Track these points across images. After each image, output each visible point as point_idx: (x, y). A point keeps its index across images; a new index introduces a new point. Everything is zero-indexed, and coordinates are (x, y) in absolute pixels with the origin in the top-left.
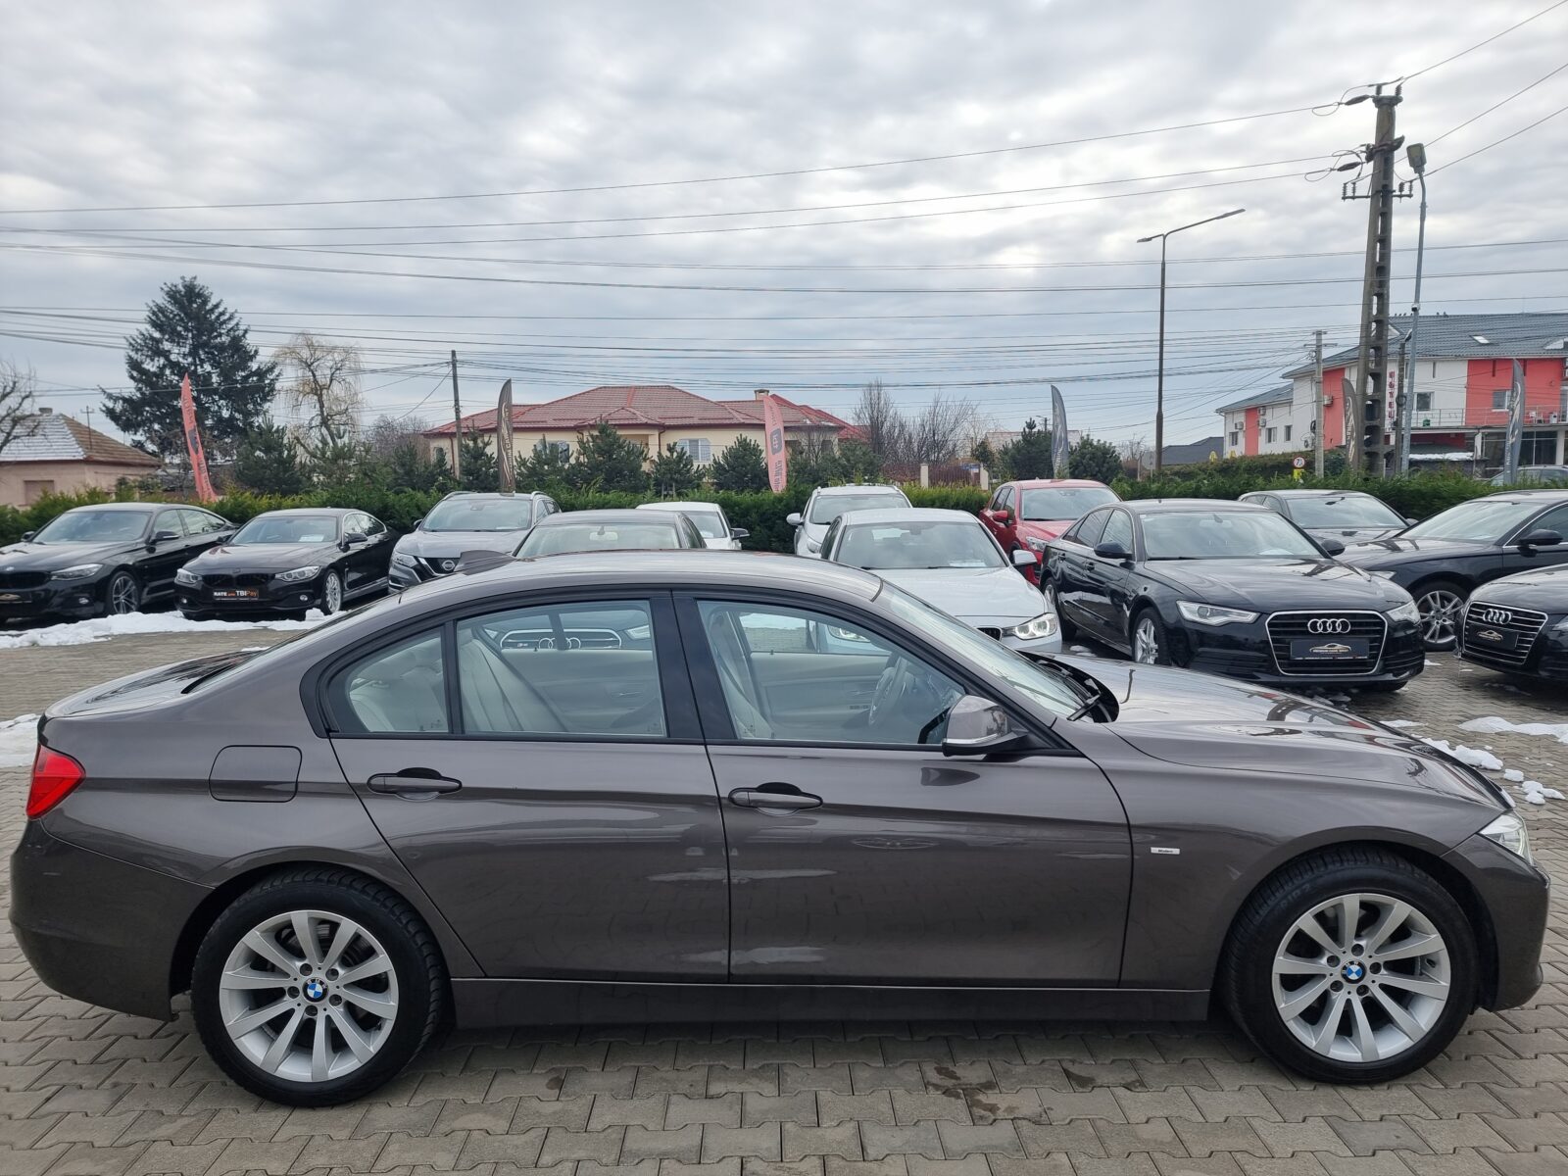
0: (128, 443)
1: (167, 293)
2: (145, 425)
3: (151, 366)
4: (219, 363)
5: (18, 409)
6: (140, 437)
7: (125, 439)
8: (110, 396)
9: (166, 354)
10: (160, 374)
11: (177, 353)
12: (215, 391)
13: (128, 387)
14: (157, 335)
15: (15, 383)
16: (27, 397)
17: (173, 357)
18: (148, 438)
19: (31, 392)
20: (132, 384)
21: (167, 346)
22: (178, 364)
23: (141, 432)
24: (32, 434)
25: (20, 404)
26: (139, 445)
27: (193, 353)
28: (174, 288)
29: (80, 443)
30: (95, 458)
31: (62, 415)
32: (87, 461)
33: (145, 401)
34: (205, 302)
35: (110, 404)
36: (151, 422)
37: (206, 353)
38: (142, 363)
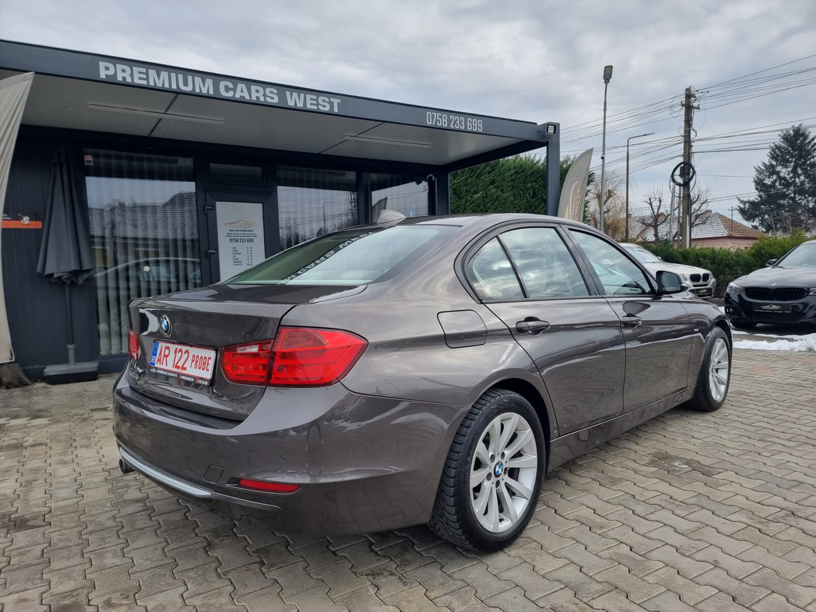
0: (750, 226)
1: (783, 138)
2: (760, 216)
3: (768, 181)
4: (810, 175)
5: (699, 210)
6: (756, 223)
7: (748, 224)
8: (742, 202)
9: (778, 173)
10: (773, 185)
11: (784, 172)
12: (807, 192)
13: (753, 194)
14: (774, 163)
15: (699, 196)
16: (704, 203)
17: (782, 175)
18: (760, 224)
19: (706, 200)
20: (757, 193)
21: (779, 168)
22: (784, 178)
23: (757, 220)
24: (704, 223)
25: (700, 207)
26: (755, 227)
27: (794, 171)
28: (787, 133)
29: (726, 227)
30: (734, 235)
31: (717, 213)
32: (729, 237)
33: (763, 202)
34: (806, 137)
35: (742, 206)
36: (764, 214)
37: (802, 169)
38: (764, 179)
